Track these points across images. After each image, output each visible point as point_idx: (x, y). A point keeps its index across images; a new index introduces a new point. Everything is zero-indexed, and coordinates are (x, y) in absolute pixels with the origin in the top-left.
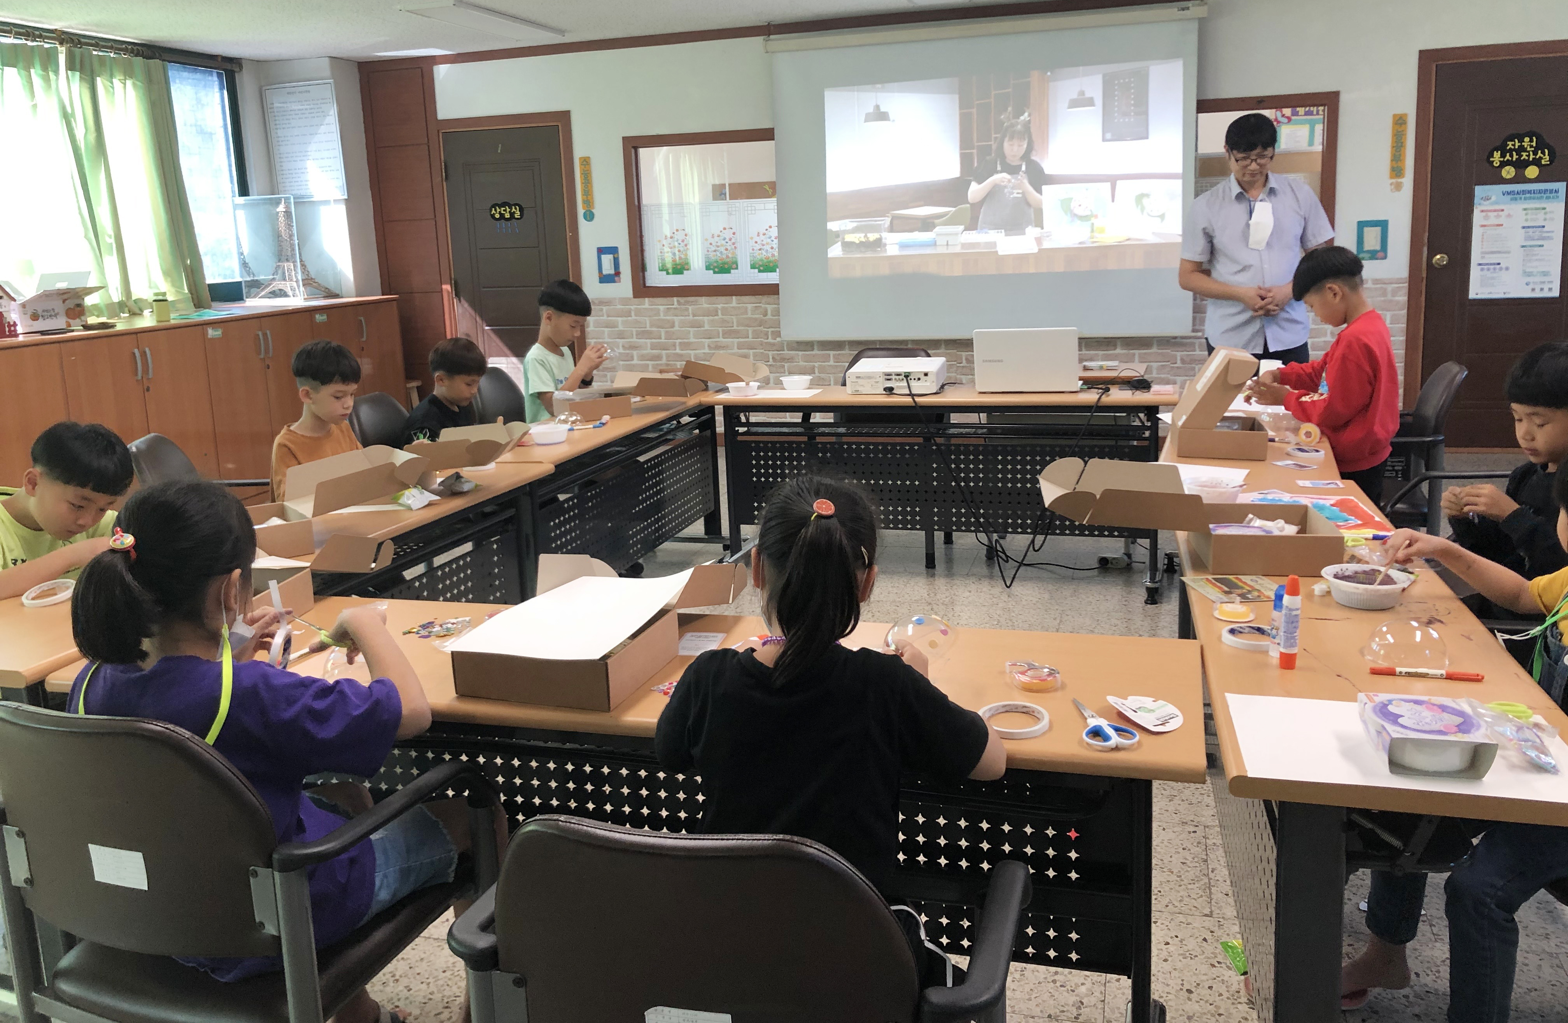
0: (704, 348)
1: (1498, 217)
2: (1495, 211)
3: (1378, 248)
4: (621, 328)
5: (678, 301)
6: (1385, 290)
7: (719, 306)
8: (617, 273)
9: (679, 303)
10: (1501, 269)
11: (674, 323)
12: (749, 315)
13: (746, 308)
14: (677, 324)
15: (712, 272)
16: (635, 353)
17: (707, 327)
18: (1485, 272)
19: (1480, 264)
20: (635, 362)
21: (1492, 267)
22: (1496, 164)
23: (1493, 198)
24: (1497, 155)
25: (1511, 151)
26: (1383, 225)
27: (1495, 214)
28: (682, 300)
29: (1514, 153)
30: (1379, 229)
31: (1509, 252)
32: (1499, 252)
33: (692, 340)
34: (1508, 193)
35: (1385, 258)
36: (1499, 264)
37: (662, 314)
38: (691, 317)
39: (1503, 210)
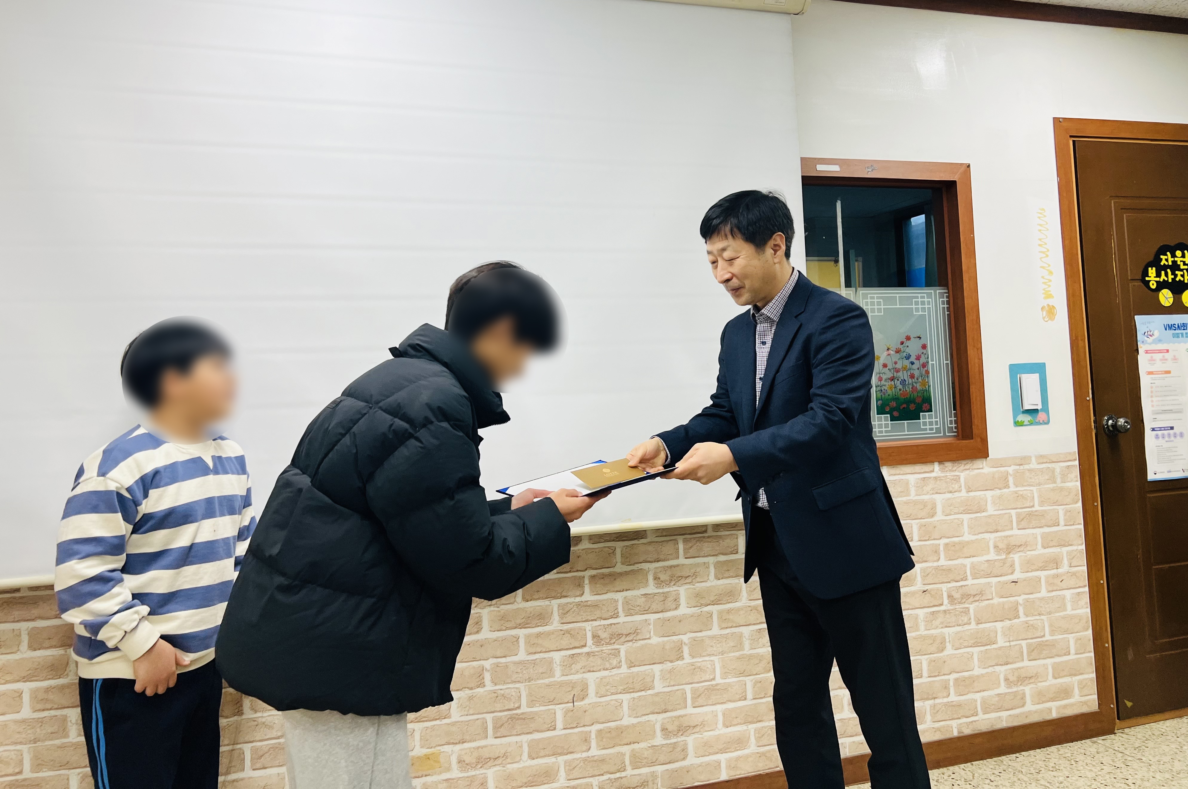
1: (1164, 360)
2: (1160, 351)
3: (1039, 407)
6: (1053, 471)
10: (1175, 435)
18: (1161, 441)
19: (1153, 430)
21: (1166, 432)
22: (1153, 285)
23: (1156, 334)
24: (1152, 272)
25: (1165, 267)
26: (1039, 369)
27: (1160, 355)
29: (1169, 270)
30: (1036, 376)
31: (1180, 412)
32: (1170, 411)
34: (1170, 327)
35: (1048, 423)
36: (1172, 428)
39: (1168, 351)
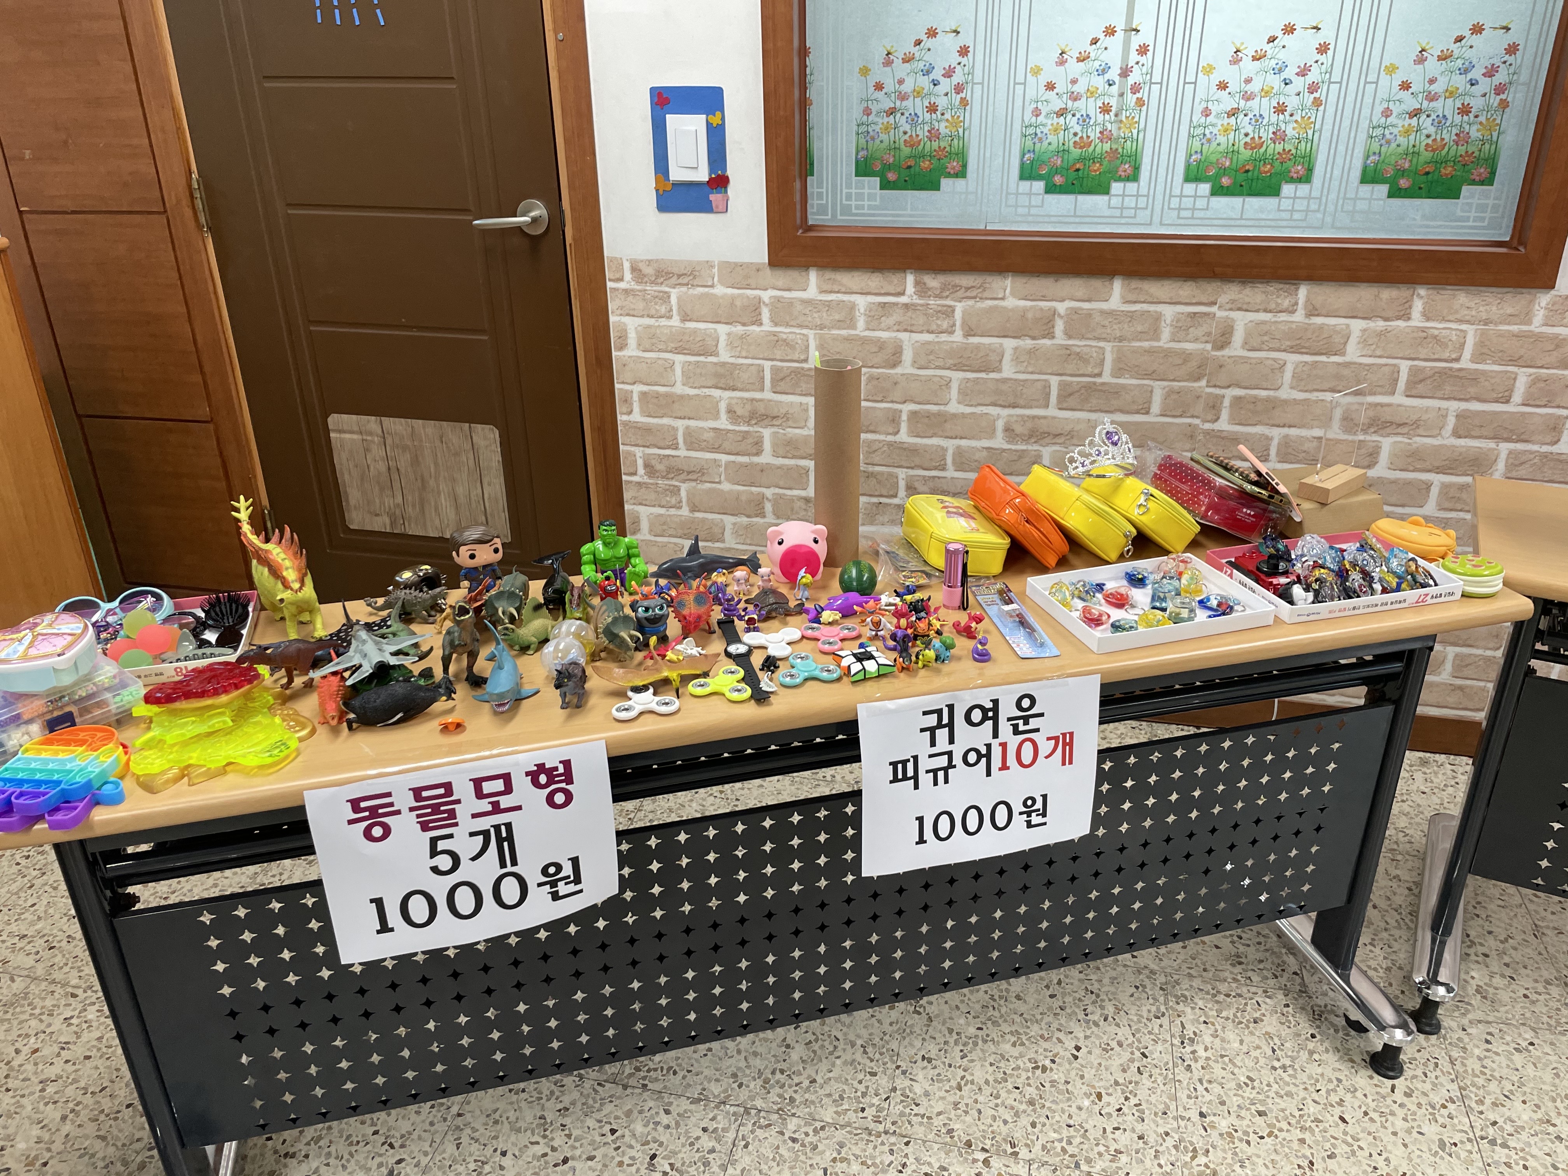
0: (992, 434)
4: (725, 356)
5: (917, 283)
7: (1062, 307)
8: (720, 182)
9: (922, 290)
11: (898, 352)
12: (1165, 341)
13: (1158, 317)
14: (908, 356)
15: (1039, 186)
16: (767, 433)
17: (1008, 371)
20: (766, 458)
28: (933, 281)
33: (954, 407)
37: (861, 323)
38: (958, 336)
